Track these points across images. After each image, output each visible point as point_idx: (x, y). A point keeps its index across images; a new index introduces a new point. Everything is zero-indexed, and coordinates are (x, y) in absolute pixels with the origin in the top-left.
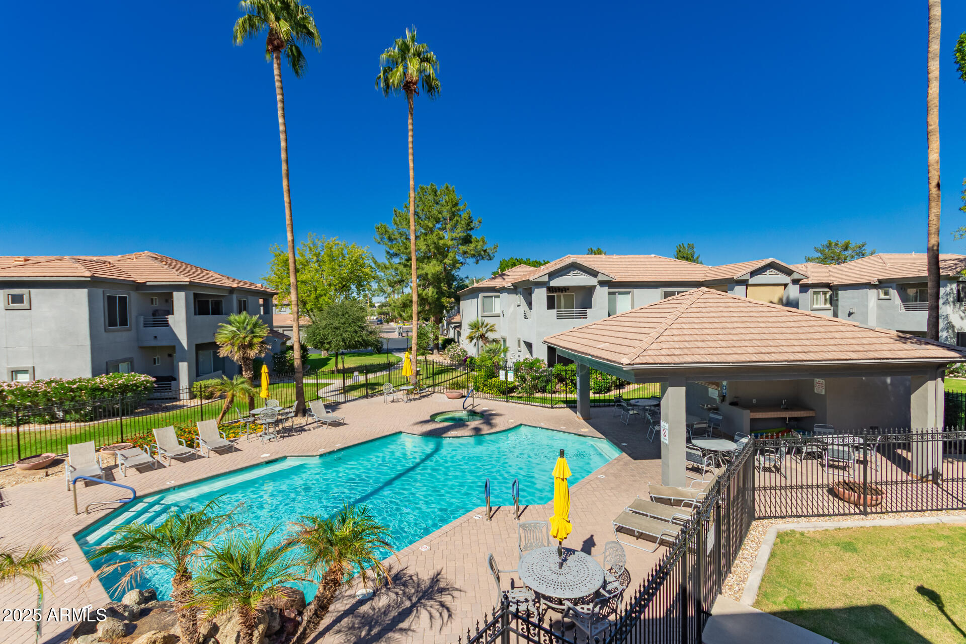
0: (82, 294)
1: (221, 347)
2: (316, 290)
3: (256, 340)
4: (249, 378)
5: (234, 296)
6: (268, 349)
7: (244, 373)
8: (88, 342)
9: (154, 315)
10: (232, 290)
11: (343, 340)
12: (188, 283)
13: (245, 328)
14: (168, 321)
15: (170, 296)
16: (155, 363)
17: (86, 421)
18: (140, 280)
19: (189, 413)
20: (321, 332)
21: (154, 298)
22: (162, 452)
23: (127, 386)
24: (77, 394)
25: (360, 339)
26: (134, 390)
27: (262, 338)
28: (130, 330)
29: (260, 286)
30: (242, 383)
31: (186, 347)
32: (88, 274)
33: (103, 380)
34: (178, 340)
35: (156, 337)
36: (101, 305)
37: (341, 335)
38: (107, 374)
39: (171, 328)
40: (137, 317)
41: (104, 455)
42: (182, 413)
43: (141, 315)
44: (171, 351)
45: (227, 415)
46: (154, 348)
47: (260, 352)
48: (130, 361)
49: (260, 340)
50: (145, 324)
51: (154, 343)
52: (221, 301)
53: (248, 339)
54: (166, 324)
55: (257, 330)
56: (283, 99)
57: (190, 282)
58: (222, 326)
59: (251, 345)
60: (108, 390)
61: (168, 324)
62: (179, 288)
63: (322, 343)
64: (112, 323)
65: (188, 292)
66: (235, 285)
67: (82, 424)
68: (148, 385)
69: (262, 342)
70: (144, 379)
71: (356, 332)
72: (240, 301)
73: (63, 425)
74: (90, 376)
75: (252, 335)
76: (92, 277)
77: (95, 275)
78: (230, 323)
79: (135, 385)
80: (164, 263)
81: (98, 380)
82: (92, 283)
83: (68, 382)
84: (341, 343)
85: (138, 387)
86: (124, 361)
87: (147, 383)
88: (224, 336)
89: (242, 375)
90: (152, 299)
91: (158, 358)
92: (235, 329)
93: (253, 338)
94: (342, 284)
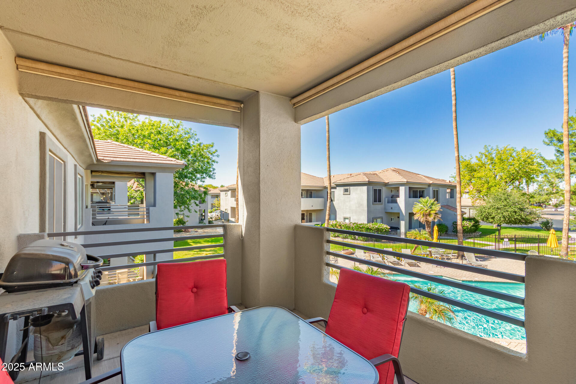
0: (365, 188)
1: (415, 214)
2: (488, 183)
3: (432, 212)
4: (429, 232)
5: (431, 188)
6: (439, 217)
7: (426, 229)
8: (366, 209)
9: (392, 197)
10: (429, 185)
11: (504, 217)
12: (406, 182)
13: (427, 205)
14: (397, 201)
15: (399, 188)
16: (392, 220)
17: (364, 241)
18: (387, 182)
19: (404, 246)
20: (487, 210)
21: (392, 189)
22: (387, 259)
23: (379, 229)
24: (362, 229)
25: (519, 217)
26: (381, 231)
27: (436, 211)
28: (382, 204)
29: (449, 182)
30: (426, 234)
31: (404, 215)
32: (367, 180)
33: (371, 225)
34: (401, 210)
35: (392, 208)
36: (372, 193)
37: (502, 213)
38: (373, 223)
39: (398, 204)
40: (385, 198)
41: (367, 255)
42: (401, 245)
43: (386, 197)
44: (398, 215)
45: (416, 250)
46: (391, 213)
47: (434, 218)
48: (382, 218)
49: (434, 212)
50: (388, 202)
51: (391, 211)
52: (424, 190)
53: (428, 211)
54: (396, 202)
55: (433, 207)
56: (455, 77)
57: (407, 181)
58: (416, 204)
59: (429, 214)
60: (372, 230)
61: (397, 202)
62: (402, 184)
63: (487, 218)
64: (375, 201)
65: (406, 186)
66: (431, 182)
67: (363, 242)
68: (387, 230)
69: (436, 213)
70: (385, 227)
71: (515, 212)
72: (434, 191)
73: (357, 241)
74: (367, 223)
75: (430, 209)
76: (369, 181)
77: (370, 180)
78: (421, 203)
79: (382, 229)
80: (397, 173)
81: (369, 225)
82: (369, 184)
83: (359, 224)
84: (502, 219)
85: (383, 230)
86: (379, 218)
87: (387, 229)
88: (417, 209)
89: (425, 230)
90: (392, 190)
91: (393, 218)
92: (422, 206)
93: (431, 211)
94: (510, 178)
